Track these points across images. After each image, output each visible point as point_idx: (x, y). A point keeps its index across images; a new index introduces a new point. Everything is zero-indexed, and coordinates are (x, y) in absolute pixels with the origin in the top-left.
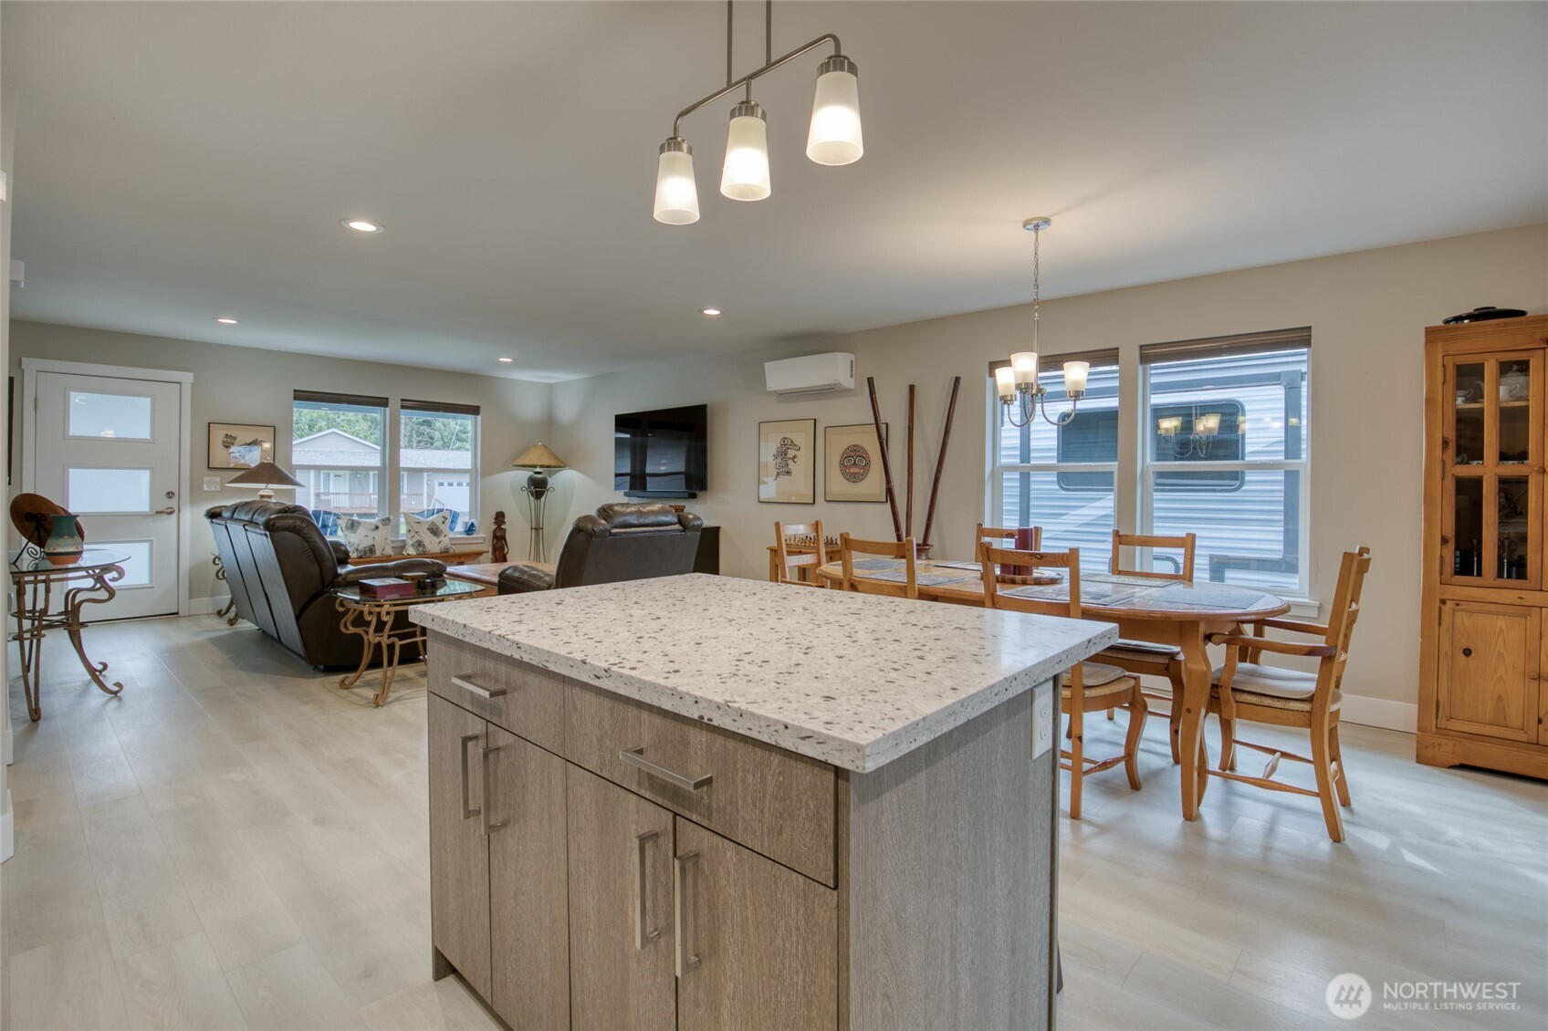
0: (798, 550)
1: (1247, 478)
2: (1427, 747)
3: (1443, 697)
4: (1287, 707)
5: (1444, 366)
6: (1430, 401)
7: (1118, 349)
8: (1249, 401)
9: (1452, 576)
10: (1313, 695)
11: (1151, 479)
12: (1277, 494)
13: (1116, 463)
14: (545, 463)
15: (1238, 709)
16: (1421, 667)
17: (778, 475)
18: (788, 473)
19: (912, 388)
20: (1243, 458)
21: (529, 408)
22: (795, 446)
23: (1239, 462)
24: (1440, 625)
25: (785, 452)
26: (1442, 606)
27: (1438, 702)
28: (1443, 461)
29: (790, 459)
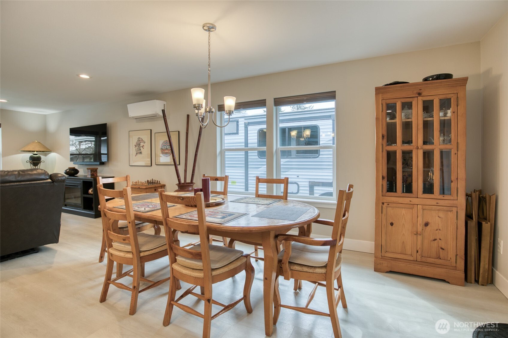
0: (138, 187)
1: (321, 153)
2: (378, 265)
3: (383, 244)
4: (314, 272)
5: (382, 104)
6: (377, 119)
7: (265, 100)
8: (321, 125)
9: (386, 193)
10: (327, 264)
11: (280, 153)
12: (330, 159)
13: (266, 147)
14: (37, 150)
15: (292, 274)
16: (375, 231)
17: (137, 154)
18: (141, 153)
19: (188, 116)
20: (319, 145)
21: (33, 125)
22: (143, 141)
23: (318, 146)
24: (382, 213)
25: (139, 145)
26: (382, 205)
27: (382, 245)
28: (382, 144)
29: (141, 147)
